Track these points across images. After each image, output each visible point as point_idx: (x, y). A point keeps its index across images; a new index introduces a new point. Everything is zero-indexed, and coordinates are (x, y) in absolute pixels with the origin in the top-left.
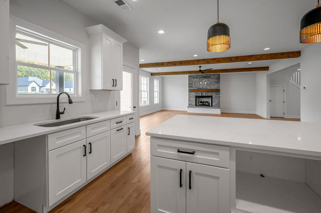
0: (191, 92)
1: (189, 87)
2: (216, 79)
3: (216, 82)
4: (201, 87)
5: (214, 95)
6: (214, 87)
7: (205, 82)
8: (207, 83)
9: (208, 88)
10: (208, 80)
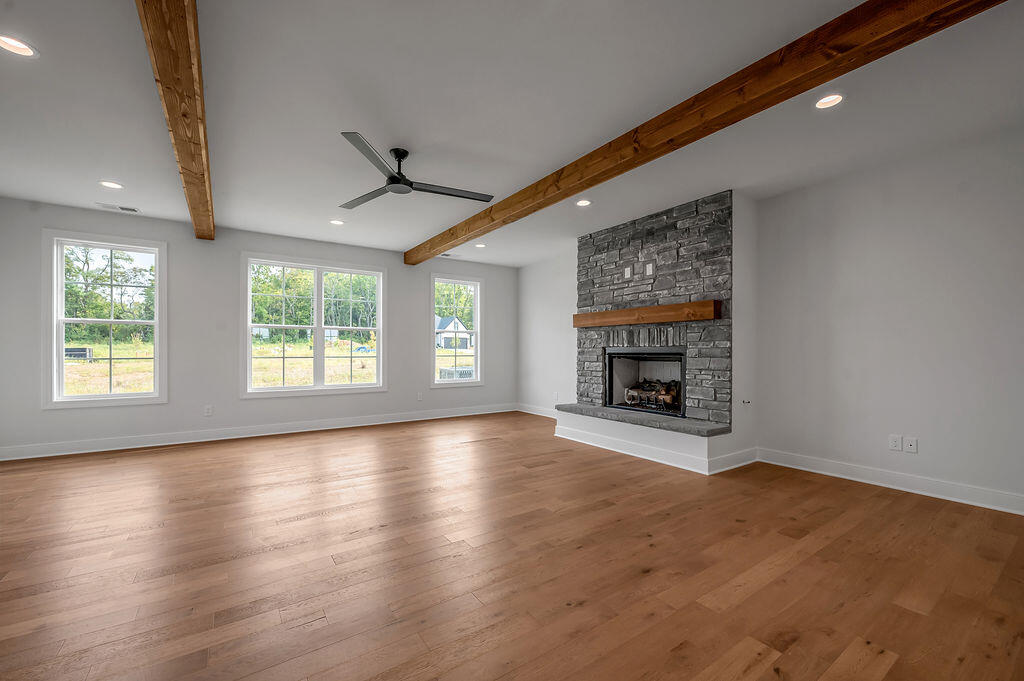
0: (587, 328)
1: (583, 301)
2: (708, 231)
3: (704, 256)
4: (627, 295)
5: (693, 342)
6: (692, 289)
7: (645, 264)
8: (657, 268)
9: (663, 295)
10: (665, 249)
